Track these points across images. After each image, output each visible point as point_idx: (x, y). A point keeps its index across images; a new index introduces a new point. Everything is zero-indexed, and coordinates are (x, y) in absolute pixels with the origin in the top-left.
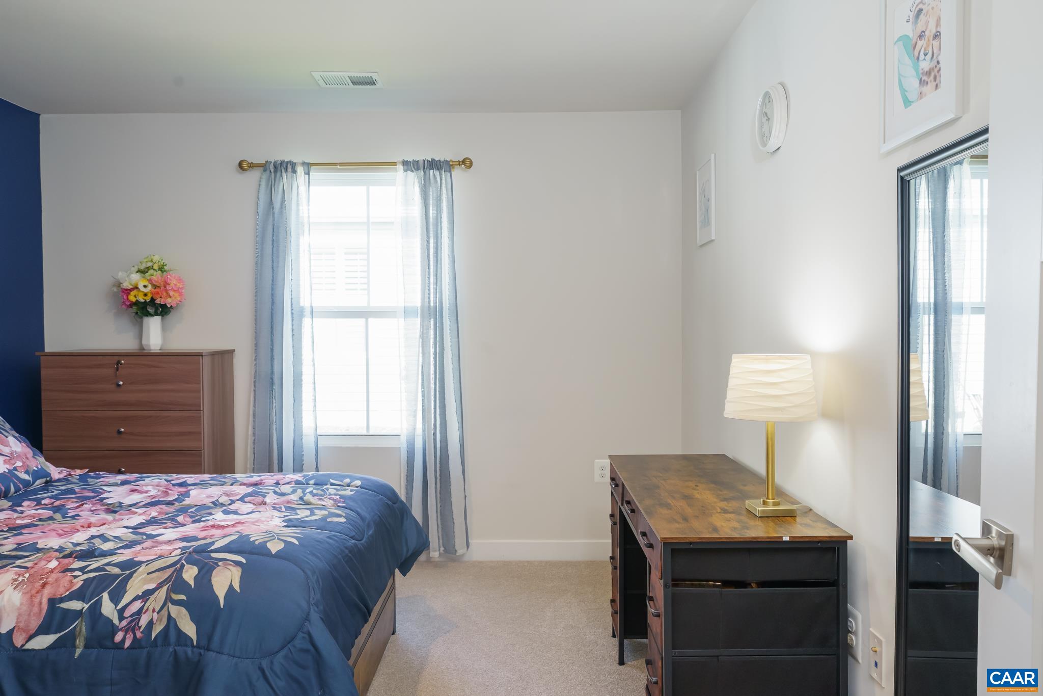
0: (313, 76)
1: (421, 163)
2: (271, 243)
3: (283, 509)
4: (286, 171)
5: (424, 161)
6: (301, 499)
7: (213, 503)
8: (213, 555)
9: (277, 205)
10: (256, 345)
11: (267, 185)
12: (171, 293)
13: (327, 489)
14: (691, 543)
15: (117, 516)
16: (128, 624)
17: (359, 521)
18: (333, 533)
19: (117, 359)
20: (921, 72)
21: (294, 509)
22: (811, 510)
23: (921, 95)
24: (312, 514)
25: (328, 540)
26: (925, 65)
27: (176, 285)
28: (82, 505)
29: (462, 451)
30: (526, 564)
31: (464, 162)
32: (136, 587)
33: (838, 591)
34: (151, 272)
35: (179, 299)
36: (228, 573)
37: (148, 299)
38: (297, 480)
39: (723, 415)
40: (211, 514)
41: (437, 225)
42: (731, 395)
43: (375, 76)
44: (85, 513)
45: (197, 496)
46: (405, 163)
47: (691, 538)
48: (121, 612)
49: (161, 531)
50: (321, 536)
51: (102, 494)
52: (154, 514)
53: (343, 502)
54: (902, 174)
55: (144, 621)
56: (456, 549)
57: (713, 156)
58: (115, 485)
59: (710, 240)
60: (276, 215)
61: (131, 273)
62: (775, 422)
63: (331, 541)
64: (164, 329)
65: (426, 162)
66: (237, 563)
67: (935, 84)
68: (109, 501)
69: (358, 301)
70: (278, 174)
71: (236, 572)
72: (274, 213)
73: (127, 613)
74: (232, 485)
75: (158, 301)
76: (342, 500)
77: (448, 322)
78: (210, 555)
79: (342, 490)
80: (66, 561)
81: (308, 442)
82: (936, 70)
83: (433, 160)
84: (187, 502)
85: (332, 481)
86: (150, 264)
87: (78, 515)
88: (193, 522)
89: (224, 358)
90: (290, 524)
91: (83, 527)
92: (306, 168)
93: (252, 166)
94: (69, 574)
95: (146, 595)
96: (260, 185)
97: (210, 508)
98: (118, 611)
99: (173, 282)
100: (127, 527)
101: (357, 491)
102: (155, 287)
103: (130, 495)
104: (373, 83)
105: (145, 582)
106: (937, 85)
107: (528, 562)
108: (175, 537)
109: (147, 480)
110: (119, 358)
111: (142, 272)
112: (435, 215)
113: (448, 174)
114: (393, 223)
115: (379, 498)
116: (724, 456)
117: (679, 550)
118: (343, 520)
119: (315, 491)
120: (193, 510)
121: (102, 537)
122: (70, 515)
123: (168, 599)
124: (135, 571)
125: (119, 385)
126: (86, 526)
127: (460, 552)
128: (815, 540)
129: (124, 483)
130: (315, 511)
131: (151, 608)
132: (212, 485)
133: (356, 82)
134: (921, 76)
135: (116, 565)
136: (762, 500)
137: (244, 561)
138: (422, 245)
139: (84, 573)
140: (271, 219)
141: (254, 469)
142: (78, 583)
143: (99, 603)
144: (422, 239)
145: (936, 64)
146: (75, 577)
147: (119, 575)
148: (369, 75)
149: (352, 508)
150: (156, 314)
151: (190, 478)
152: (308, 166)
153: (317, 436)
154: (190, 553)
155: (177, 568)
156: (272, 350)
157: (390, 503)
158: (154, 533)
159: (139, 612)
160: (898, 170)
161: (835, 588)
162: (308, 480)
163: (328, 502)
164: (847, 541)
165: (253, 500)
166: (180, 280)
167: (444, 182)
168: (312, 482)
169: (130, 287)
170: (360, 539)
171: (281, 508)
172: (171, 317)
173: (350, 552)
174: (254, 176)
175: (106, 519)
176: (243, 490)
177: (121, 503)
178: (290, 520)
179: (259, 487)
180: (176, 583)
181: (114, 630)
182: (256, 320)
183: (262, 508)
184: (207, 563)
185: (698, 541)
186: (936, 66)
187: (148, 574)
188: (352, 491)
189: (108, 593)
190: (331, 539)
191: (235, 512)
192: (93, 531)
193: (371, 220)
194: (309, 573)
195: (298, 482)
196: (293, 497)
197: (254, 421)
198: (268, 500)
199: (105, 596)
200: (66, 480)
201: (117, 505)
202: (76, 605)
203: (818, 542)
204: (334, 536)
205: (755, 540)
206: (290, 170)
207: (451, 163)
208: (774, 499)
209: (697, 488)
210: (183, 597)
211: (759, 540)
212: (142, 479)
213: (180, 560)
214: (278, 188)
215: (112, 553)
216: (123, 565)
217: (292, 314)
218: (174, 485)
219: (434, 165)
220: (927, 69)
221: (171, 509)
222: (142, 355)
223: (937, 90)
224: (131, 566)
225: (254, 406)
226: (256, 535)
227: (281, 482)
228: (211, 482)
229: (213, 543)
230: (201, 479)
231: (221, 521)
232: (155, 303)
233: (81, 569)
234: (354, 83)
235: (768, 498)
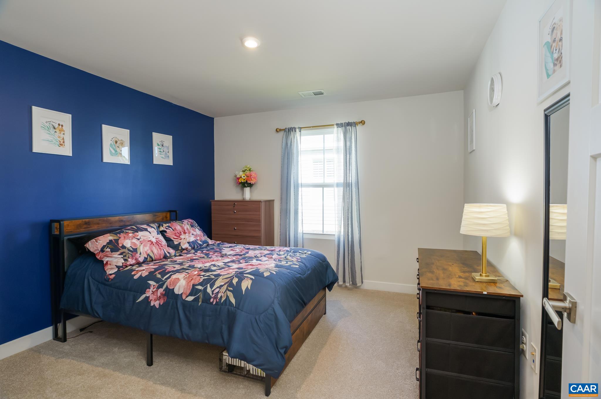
0: (299, 94)
1: (344, 124)
2: (287, 159)
3: (277, 261)
4: (292, 131)
5: (345, 123)
6: (285, 257)
7: (255, 256)
8: (245, 275)
9: (289, 145)
10: (281, 198)
11: (286, 137)
12: (252, 179)
13: (297, 254)
14: (435, 290)
15: (223, 258)
16: (215, 296)
17: (305, 268)
18: (291, 271)
19: (234, 203)
20: (554, 59)
21: (281, 261)
22: (507, 281)
23: (554, 71)
24: (287, 263)
25: (288, 274)
26: (556, 56)
27: (254, 176)
28: (214, 254)
29: (360, 243)
30: (387, 293)
31: (361, 122)
32: (218, 283)
33: (515, 321)
34: (246, 171)
35: (255, 181)
36: (247, 282)
37: (245, 181)
38: (287, 250)
39: (460, 232)
40: (252, 260)
41: (350, 149)
42: (463, 223)
43: (322, 91)
44: (214, 257)
45: (251, 253)
46: (337, 124)
47: (436, 288)
48: (213, 291)
49: (234, 265)
50: (285, 272)
51: (222, 250)
52: (234, 259)
53: (300, 260)
54: (546, 113)
55: (219, 296)
56: (357, 283)
57: (474, 110)
58: (227, 247)
59: (473, 150)
60: (289, 148)
61: (240, 172)
62: (487, 237)
63: (289, 274)
64: (251, 192)
65: (346, 123)
66: (251, 279)
67: (560, 64)
68: (223, 253)
69: (320, 181)
70: (290, 132)
71: (250, 282)
72: (288, 148)
73: (214, 292)
74: (264, 250)
75: (248, 182)
76: (300, 259)
77: (355, 189)
78: (243, 275)
79: (302, 255)
80: (200, 272)
81: (300, 236)
82: (560, 57)
83: (348, 122)
84: (247, 255)
85: (300, 251)
86: (246, 169)
87: (212, 257)
88: (245, 263)
89: (270, 203)
90: (277, 266)
91: (211, 261)
92: (300, 129)
93: (281, 130)
94: (199, 276)
95: (220, 287)
96: (283, 137)
97: (253, 258)
98: (212, 291)
99: (253, 175)
100: (223, 262)
101: (308, 256)
102: (248, 177)
103: (230, 251)
104: (322, 94)
105: (221, 282)
106: (561, 65)
107: (388, 292)
108: (236, 267)
109: (238, 246)
110: (235, 202)
111: (244, 171)
112: (349, 145)
113: (355, 127)
114: (332, 149)
115: (316, 259)
116: (476, 252)
117: (430, 293)
118: (297, 266)
119: (292, 255)
120: (247, 258)
121: (214, 265)
122: (209, 257)
123: (227, 289)
124: (219, 278)
125: (235, 212)
126: (212, 261)
127: (358, 285)
128: (501, 295)
129: (230, 247)
130: (288, 262)
131: (221, 292)
132: (258, 250)
133: (316, 94)
134: (554, 61)
135: (214, 275)
136: (479, 273)
137: (254, 278)
138: (344, 157)
139: (204, 277)
140: (287, 150)
141: (280, 245)
142: (201, 280)
143: (206, 288)
144: (344, 155)
145: (560, 54)
146: (201, 278)
147: (214, 279)
148: (320, 91)
149: (303, 262)
150: (248, 187)
151: (251, 247)
152: (300, 128)
153: (303, 234)
154: (238, 273)
155: (232, 278)
156: (287, 200)
157: (321, 261)
158: (231, 265)
159: (218, 293)
160: (544, 110)
161: (513, 320)
162: (291, 250)
163: (294, 259)
164: (520, 298)
165: (268, 256)
166: (255, 174)
167: (353, 131)
168: (292, 251)
169: (239, 177)
170: (302, 274)
171: (276, 260)
172: (253, 187)
173: (297, 279)
174: (281, 134)
175: (219, 259)
176: (268, 252)
177: (226, 254)
178: (277, 265)
179: (273, 252)
180: (230, 284)
181: (210, 298)
182: (281, 189)
183: (270, 260)
184: (241, 277)
185: (439, 289)
186: (560, 56)
187: (223, 279)
188: (306, 255)
189: (210, 284)
190: (290, 273)
191: (260, 260)
192: (213, 263)
193: (325, 148)
194: (277, 285)
195: (287, 251)
196: (283, 256)
197: (280, 227)
198: (273, 257)
199: (209, 285)
200: (213, 245)
201: (225, 254)
202: (200, 287)
203: (504, 296)
204: (291, 272)
205: (468, 292)
206: (294, 131)
207: (356, 123)
208: (486, 274)
209: (453, 265)
210: (232, 289)
211: (470, 292)
212: (236, 246)
213: (234, 275)
214: (289, 138)
215: (214, 271)
216: (215, 276)
217: (294, 186)
218: (245, 249)
219: (349, 124)
220: (556, 58)
221: (240, 257)
222: (244, 202)
223: (562, 68)
224: (218, 276)
225: (280, 221)
226: (262, 269)
227: (281, 250)
228: (258, 249)
229: (246, 271)
230: (255, 247)
231: (254, 263)
232: (248, 183)
233: (203, 275)
234: (315, 95)
235: (482, 273)
